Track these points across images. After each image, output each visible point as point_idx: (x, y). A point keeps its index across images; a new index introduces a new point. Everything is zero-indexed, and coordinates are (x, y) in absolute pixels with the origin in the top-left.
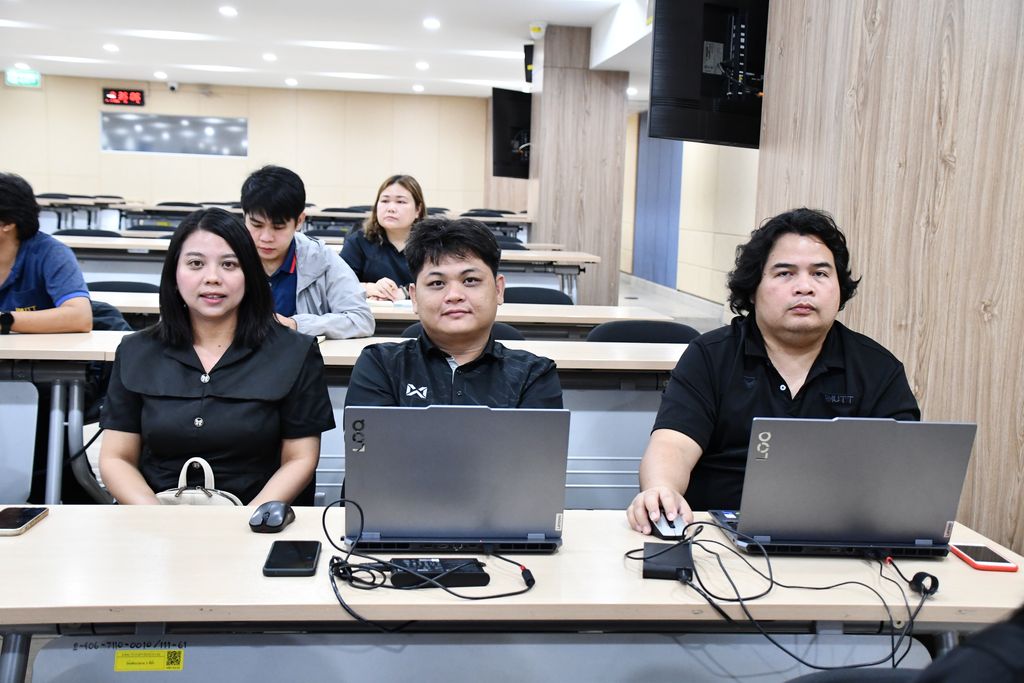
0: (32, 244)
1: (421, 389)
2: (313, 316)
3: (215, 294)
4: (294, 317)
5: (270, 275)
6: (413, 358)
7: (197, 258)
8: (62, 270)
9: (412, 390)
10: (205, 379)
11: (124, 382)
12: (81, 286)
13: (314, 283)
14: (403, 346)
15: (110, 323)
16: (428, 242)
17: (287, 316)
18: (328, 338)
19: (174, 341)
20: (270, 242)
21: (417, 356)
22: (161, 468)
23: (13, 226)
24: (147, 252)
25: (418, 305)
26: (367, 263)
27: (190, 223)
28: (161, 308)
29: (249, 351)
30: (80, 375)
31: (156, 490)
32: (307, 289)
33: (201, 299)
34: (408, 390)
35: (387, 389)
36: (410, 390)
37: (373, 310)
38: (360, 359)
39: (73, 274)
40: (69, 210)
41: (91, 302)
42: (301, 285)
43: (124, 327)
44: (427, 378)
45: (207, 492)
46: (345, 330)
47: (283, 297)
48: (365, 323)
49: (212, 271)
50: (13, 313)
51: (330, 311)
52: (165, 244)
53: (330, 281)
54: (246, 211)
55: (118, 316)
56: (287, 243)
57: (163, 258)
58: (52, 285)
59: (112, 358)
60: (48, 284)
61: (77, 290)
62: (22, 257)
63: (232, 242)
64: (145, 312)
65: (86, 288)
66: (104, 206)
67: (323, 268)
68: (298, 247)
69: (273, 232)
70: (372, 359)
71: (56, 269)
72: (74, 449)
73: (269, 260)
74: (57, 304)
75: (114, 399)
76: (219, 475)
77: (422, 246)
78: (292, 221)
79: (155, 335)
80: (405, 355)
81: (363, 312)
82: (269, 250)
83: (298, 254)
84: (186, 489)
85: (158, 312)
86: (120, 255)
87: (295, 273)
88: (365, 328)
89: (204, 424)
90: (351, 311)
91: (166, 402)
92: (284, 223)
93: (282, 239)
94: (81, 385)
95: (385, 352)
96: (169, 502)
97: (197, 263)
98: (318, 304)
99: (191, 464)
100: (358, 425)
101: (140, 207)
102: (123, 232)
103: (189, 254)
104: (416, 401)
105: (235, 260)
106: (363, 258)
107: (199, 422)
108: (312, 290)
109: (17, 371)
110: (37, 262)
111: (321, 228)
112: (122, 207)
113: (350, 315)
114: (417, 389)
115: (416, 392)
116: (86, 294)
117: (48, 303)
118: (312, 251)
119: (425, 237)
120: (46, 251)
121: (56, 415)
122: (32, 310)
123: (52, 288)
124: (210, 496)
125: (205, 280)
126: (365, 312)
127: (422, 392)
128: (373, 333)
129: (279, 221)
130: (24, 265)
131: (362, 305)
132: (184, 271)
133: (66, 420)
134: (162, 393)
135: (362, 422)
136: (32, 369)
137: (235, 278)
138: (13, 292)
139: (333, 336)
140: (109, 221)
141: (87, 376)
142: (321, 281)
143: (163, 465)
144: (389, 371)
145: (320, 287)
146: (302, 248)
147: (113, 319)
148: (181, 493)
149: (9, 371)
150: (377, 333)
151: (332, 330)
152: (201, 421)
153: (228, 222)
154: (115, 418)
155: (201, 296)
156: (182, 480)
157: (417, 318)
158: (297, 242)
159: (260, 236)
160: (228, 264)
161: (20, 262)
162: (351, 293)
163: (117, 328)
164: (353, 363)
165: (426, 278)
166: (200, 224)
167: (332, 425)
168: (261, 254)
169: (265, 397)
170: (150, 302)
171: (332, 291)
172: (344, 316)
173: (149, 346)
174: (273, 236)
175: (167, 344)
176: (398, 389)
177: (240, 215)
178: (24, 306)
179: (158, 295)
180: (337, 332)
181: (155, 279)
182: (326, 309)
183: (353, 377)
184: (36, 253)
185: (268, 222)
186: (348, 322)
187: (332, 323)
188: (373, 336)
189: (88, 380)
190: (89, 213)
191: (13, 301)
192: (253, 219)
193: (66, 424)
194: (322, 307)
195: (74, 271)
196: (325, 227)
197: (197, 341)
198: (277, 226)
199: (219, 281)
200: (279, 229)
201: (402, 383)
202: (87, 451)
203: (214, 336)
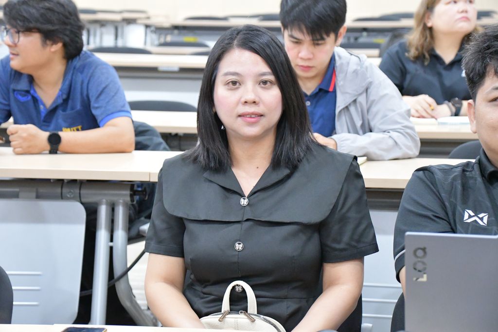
0: (77, 62)
1: (481, 216)
2: (353, 136)
3: (253, 114)
4: (334, 137)
5: (309, 93)
6: (471, 182)
7: (234, 78)
8: (106, 90)
9: (470, 217)
10: (244, 202)
11: (166, 206)
12: (124, 106)
13: (355, 101)
14: (459, 169)
15: (148, 143)
16: (491, 53)
17: (327, 136)
18: (370, 159)
19: (212, 165)
20: (309, 59)
21: (476, 180)
22: (205, 294)
23: (60, 45)
24: (176, 69)
25: (478, 123)
26: (408, 77)
27: (226, 42)
28: (199, 128)
29: (286, 172)
30: (125, 195)
31: (200, 315)
32: (347, 108)
33: (239, 119)
34: (466, 216)
35: (441, 214)
36: (468, 216)
37: (418, 129)
38: (411, 182)
39: (116, 93)
40: (97, 26)
41: (133, 121)
42: (340, 104)
43: (162, 146)
44: (489, 204)
45: (249, 316)
46: (387, 150)
47: (322, 116)
48: (410, 143)
49: (249, 91)
50: (61, 134)
51: (371, 131)
52: (202, 62)
53: (371, 98)
54: (285, 26)
55: (157, 136)
56: (326, 59)
57: (201, 76)
58: (96, 105)
59: (155, 179)
60: (93, 104)
61: (120, 111)
62: (69, 77)
63: (269, 60)
64: (181, 132)
65: (128, 108)
66: (130, 21)
67: (364, 85)
68: (338, 62)
69: (312, 48)
70: (424, 182)
71: (100, 89)
72: (118, 271)
73: (308, 78)
74: (101, 125)
75: (158, 223)
76: (261, 300)
77: (484, 58)
78: (332, 36)
79: (195, 160)
80: (462, 179)
81: (407, 130)
82: (308, 68)
83: (338, 70)
84: (229, 313)
85: (196, 131)
86: (150, 73)
87: (335, 92)
88: (409, 148)
89: (244, 248)
90: (394, 130)
91: (206, 227)
92: (322, 39)
93: (321, 57)
94: (125, 204)
95: (439, 175)
96: (212, 326)
97: (234, 83)
98: (359, 123)
99: (234, 287)
100: (420, 253)
101: (167, 23)
102: (149, 48)
103: (226, 74)
104: (475, 228)
105: (272, 78)
106: (404, 72)
107: (239, 247)
108: (352, 109)
109: (65, 190)
110: (82, 83)
111: (352, 40)
112: (148, 22)
113: (394, 135)
114: (476, 215)
115: (475, 218)
116: (129, 114)
117: (92, 123)
118: (352, 67)
119: (489, 48)
120: (91, 71)
121: (102, 236)
122: (78, 130)
123: (97, 108)
124: (253, 321)
125: (243, 100)
126: (409, 131)
127: (482, 219)
128: (417, 153)
129: (318, 37)
130: (70, 86)
131: (406, 123)
132: (221, 92)
133: (112, 240)
134: (203, 218)
135: (424, 250)
136: (80, 189)
137: (272, 96)
138: (60, 112)
139: (374, 157)
140: (135, 36)
141: (132, 196)
142: (362, 99)
143: (206, 290)
144: (443, 195)
145: (361, 104)
146: (342, 64)
147: (151, 139)
148: (224, 317)
149: (59, 190)
150: (423, 154)
151: (374, 151)
152: (241, 246)
153: (264, 39)
154: (160, 242)
155: (240, 116)
156: (226, 304)
157: (475, 137)
158: (337, 58)
159: (299, 53)
160: (265, 82)
161: (67, 83)
162: (393, 111)
163: (156, 148)
164: (403, 186)
165: (490, 92)
166: (235, 42)
167: (376, 249)
168: (299, 72)
169: (305, 220)
170: (188, 122)
171: (374, 109)
172: (386, 135)
173: (189, 169)
174: (313, 54)
175: (206, 168)
176: (454, 214)
177: (277, 30)
178: (70, 126)
179: (196, 114)
180: (379, 152)
181: (193, 98)
182: (367, 128)
183: (404, 202)
184: (82, 72)
185: (306, 38)
186: (391, 142)
187: (374, 143)
188: (418, 157)
189: (132, 200)
190: (116, 29)
191: (60, 121)
192: (291, 36)
193: (111, 244)
194: (363, 126)
195: (118, 91)
196: (356, 39)
197: (235, 163)
198: (316, 42)
199: (257, 100)
200: (318, 44)
201: (459, 208)
202: (130, 273)
203: (251, 157)
